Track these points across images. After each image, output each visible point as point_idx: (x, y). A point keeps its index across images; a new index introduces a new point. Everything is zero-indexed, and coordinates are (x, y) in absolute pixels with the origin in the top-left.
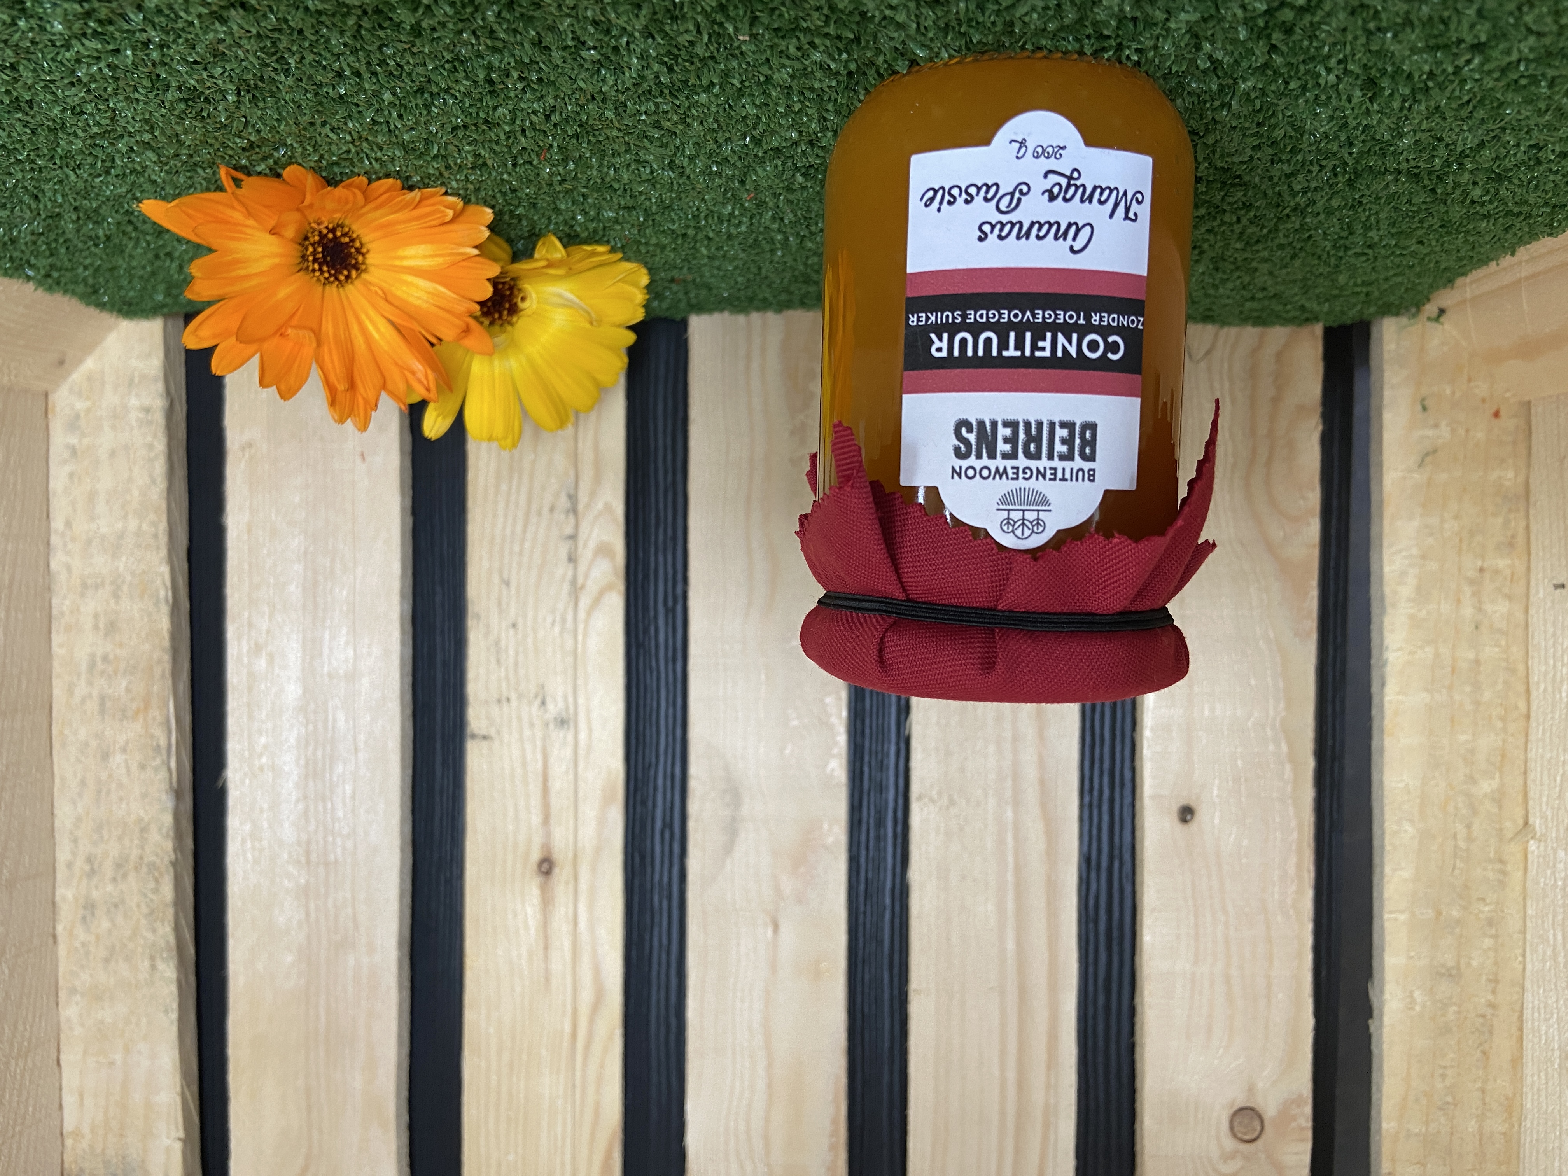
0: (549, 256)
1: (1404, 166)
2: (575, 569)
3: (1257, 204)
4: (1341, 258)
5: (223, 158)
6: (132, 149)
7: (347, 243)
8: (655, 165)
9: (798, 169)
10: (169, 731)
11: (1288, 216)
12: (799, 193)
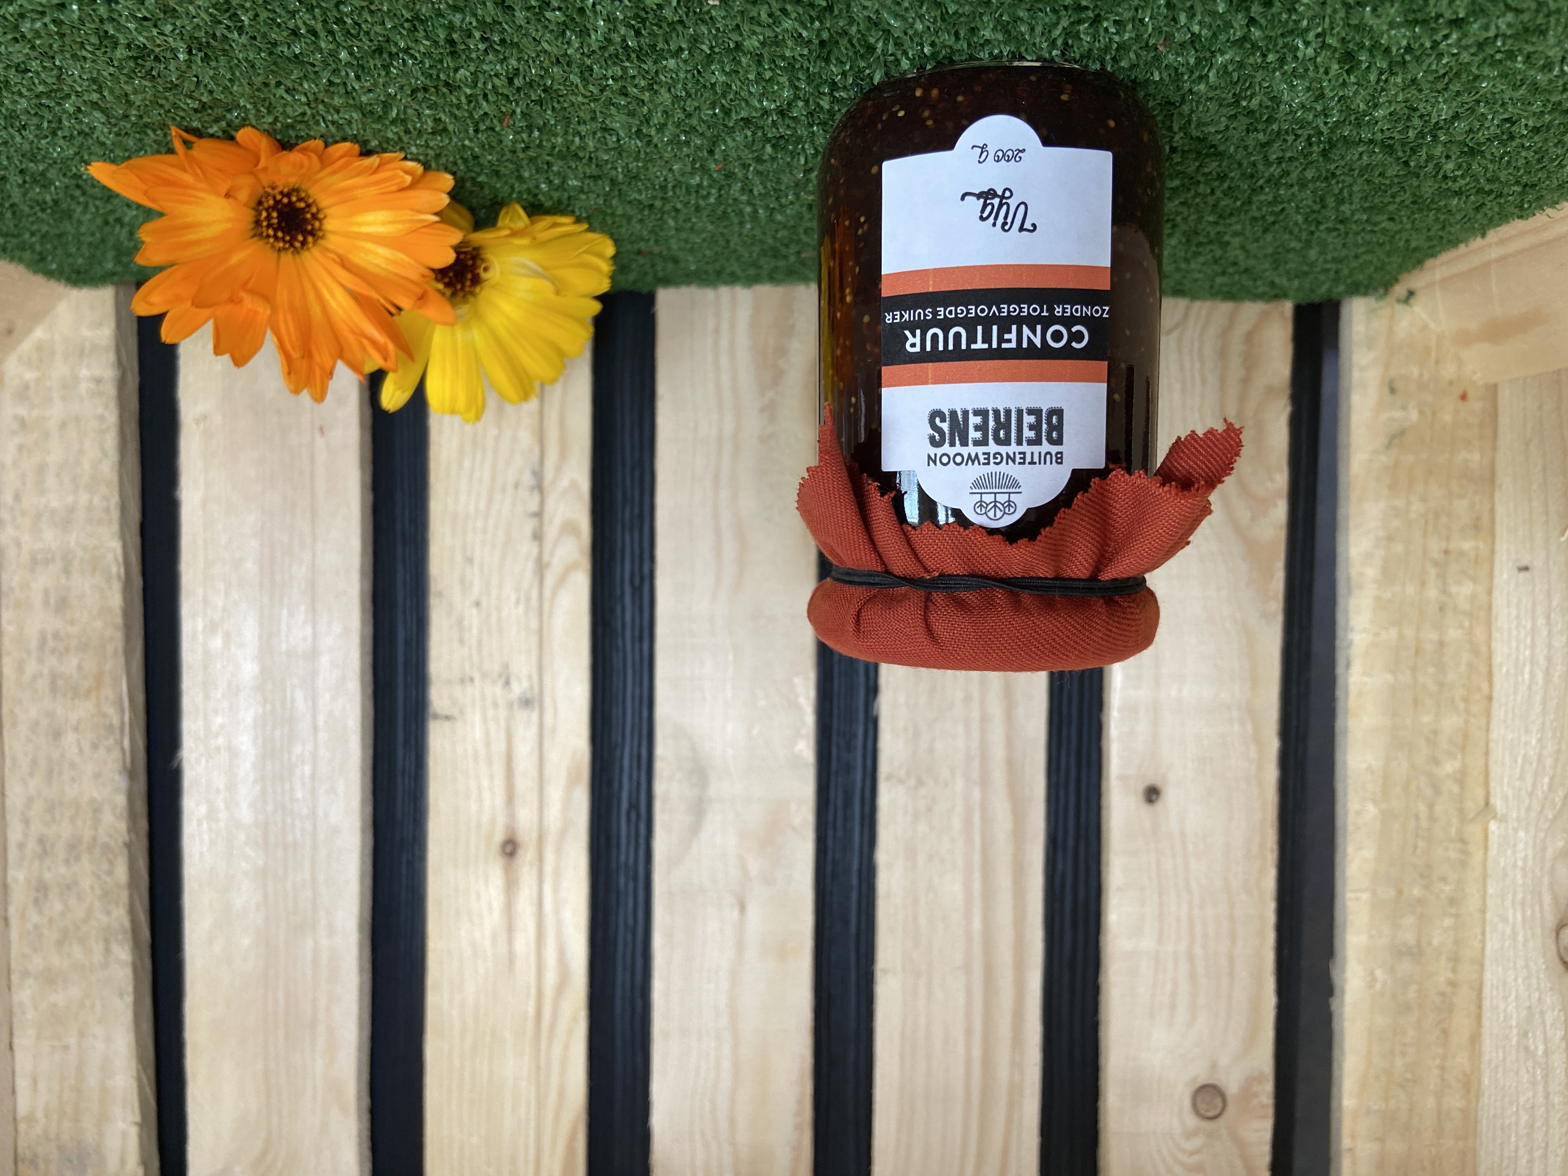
0: (513, 225)
1: (1379, 136)
2: (541, 546)
3: (1232, 175)
4: (1312, 233)
5: (174, 119)
6: (79, 109)
7: (303, 209)
8: (622, 134)
9: (768, 140)
10: (122, 711)
11: (1262, 188)
12: (769, 164)
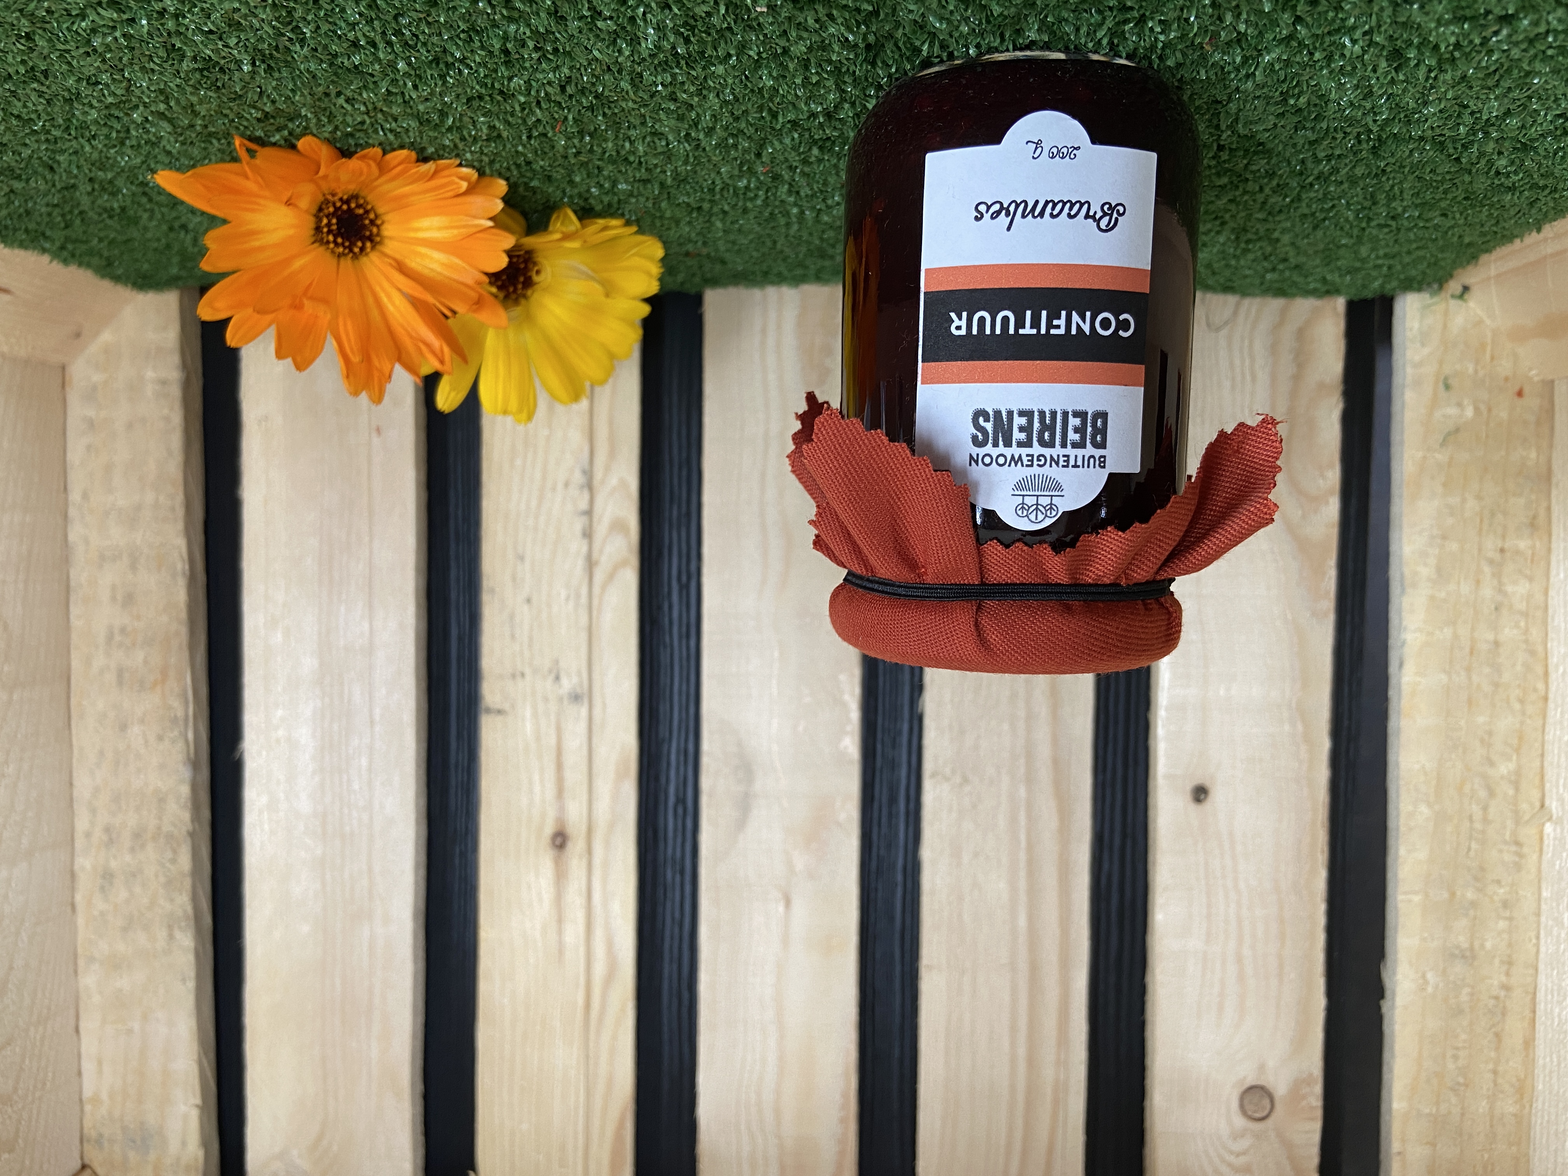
0: (564, 229)
1: (1429, 133)
2: (590, 544)
3: (1281, 172)
4: (1364, 229)
5: (237, 128)
6: (147, 120)
7: (361, 215)
8: (671, 138)
9: (815, 142)
10: (186, 702)
11: (1311, 185)
12: (815, 167)
